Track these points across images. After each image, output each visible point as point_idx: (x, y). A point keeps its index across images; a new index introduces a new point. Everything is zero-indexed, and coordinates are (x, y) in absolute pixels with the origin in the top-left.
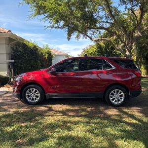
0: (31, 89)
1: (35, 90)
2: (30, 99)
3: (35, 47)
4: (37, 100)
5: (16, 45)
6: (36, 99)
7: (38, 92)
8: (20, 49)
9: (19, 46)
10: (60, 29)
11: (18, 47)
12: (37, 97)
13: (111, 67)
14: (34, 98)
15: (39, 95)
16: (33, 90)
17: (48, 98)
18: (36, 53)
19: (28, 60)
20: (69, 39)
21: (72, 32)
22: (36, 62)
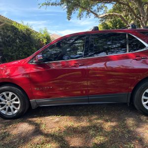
0: (4, 93)
1: (11, 94)
2: (5, 109)
3: (28, 30)
4: (16, 111)
5: (3, 29)
6: (14, 110)
7: (16, 97)
8: (9, 33)
9: (8, 30)
10: (58, 6)
11: (5, 31)
12: (16, 105)
13: (144, 46)
14: (11, 107)
15: (18, 102)
16: (8, 95)
17: (34, 106)
18: (30, 38)
19: (21, 46)
20: (69, 18)
21: (73, 9)
22: (31, 48)
